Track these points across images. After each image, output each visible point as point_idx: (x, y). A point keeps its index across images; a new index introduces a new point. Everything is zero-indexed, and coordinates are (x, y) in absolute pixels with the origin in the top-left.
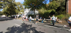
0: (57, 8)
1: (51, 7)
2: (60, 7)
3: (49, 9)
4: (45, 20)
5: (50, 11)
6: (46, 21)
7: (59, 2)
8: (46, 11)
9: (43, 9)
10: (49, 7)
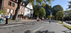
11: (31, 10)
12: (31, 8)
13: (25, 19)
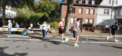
0: (50, 12)
1: (43, 9)
2: (54, 11)
3: (39, 12)
4: (31, 30)
5: (40, 15)
6: (32, 32)
7: (53, 3)
8: (34, 14)
9: (27, 8)
10: (39, 7)
13: (93, 31)
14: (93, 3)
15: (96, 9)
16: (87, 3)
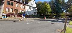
11: (34, 8)
12: (33, 6)
13: (21, 17)
14: (25, 3)
15: (26, 6)
16: (21, 2)
